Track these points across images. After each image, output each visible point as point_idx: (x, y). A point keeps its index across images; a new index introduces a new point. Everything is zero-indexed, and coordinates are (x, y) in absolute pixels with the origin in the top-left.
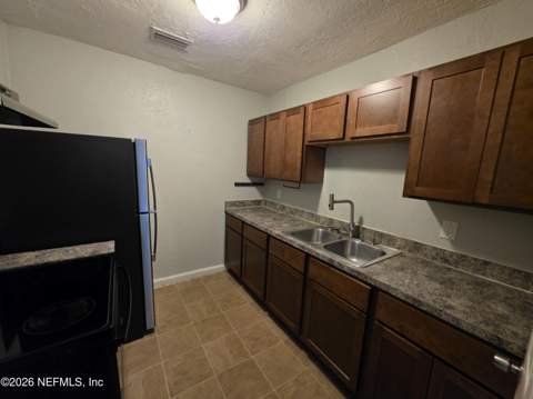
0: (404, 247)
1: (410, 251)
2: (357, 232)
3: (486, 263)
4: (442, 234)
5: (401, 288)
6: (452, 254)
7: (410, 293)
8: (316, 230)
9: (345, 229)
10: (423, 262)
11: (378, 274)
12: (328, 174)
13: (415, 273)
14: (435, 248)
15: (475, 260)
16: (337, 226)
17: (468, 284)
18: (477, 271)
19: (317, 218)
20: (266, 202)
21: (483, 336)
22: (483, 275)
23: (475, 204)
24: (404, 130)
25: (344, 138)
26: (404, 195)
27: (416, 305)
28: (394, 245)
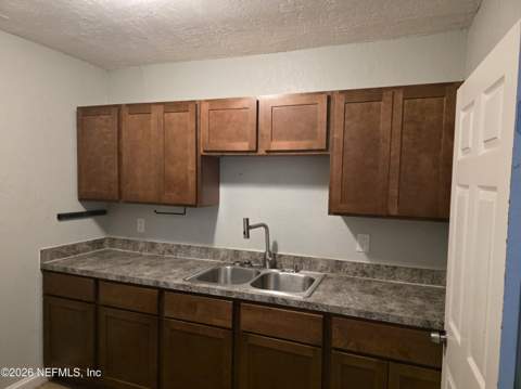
0: (327, 268)
1: (332, 272)
2: (275, 260)
3: (395, 268)
4: (358, 248)
5: (352, 306)
6: (368, 266)
7: (360, 308)
8: (223, 268)
9: (257, 261)
10: (348, 279)
11: (325, 300)
12: (225, 192)
13: (349, 290)
14: (355, 263)
15: (387, 267)
16: (246, 258)
17: (390, 289)
18: (389, 277)
19: (216, 253)
20: (112, 241)
21: (418, 324)
22: (394, 279)
23: (389, 216)
24: (324, 147)
25: (256, 151)
26: (329, 213)
27: (368, 318)
28: (315, 269)
